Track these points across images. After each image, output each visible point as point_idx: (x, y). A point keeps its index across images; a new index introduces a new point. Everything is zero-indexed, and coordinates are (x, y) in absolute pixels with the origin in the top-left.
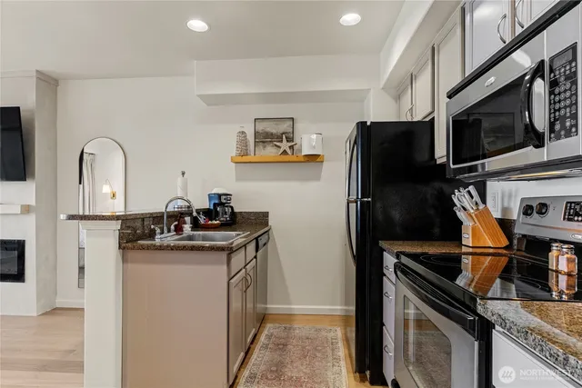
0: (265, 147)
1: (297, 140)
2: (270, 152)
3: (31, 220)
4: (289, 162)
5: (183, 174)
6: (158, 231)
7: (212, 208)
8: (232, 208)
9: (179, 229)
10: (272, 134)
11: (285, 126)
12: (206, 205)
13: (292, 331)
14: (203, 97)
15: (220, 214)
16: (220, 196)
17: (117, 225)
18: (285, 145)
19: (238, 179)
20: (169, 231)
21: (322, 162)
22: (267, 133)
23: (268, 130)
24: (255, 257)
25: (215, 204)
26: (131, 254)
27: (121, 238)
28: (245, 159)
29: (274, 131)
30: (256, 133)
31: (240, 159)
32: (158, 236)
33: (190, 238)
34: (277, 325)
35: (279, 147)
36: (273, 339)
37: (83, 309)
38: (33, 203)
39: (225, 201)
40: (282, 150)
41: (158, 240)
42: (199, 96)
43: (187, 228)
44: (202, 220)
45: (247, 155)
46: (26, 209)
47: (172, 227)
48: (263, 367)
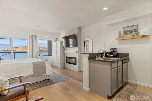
0: (127, 35)
1: (139, 31)
2: (129, 36)
3: (77, 54)
4: (135, 38)
5: (104, 44)
6: (96, 57)
7: (111, 52)
8: (117, 52)
9: (102, 57)
10: (129, 31)
11: (134, 28)
12: (110, 51)
13: (136, 89)
14: (108, 25)
15: (113, 53)
16: (113, 49)
17: (88, 55)
18: (134, 33)
19: (119, 44)
20: (99, 57)
21: (150, 37)
22: (128, 31)
23: (128, 30)
24: (122, 65)
25: (112, 51)
26: (91, 61)
27: (89, 58)
28: (121, 39)
29: (130, 30)
30: (124, 31)
31: (119, 39)
32: (96, 58)
33: (104, 59)
34: (131, 86)
35: (132, 34)
36: (128, 89)
37: (83, 71)
38: (77, 51)
39: (115, 50)
40: (133, 35)
41: (96, 59)
42: (107, 25)
43: (104, 57)
44: (108, 55)
45: (121, 38)
46: (77, 52)
47: (100, 56)
48: (123, 95)
